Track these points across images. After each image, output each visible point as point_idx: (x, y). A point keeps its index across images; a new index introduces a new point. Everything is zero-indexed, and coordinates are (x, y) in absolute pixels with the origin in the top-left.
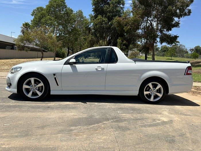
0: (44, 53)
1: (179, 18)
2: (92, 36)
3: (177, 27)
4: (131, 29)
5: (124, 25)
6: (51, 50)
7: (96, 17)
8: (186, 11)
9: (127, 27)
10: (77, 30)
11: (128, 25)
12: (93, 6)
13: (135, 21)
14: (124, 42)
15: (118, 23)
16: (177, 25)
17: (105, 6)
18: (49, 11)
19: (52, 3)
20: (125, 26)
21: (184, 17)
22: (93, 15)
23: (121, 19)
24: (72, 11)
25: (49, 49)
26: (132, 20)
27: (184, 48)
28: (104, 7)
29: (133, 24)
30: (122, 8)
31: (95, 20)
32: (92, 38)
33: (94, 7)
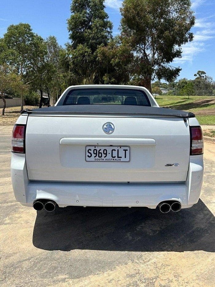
0: (6, 100)
1: (179, 46)
2: (71, 74)
3: (178, 57)
4: (119, 62)
5: (110, 57)
6: (18, 96)
7: (74, 46)
8: (187, 36)
9: (115, 60)
10: (50, 67)
11: (116, 57)
12: (69, 32)
13: (124, 52)
14: (112, 80)
15: (102, 54)
16: (178, 54)
17: (86, 30)
18: (9, 42)
19: (13, 31)
20: (112, 58)
21: (185, 44)
22: (71, 44)
23: (106, 49)
24: (41, 39)
25: (16, 94)
26: (121, 50)
27: (211, 82)
28: (85, 32)
29: (122, 55)
30: (109, 32)
31: (74, 51)
32: (71, 77)
33: (71, 32)
